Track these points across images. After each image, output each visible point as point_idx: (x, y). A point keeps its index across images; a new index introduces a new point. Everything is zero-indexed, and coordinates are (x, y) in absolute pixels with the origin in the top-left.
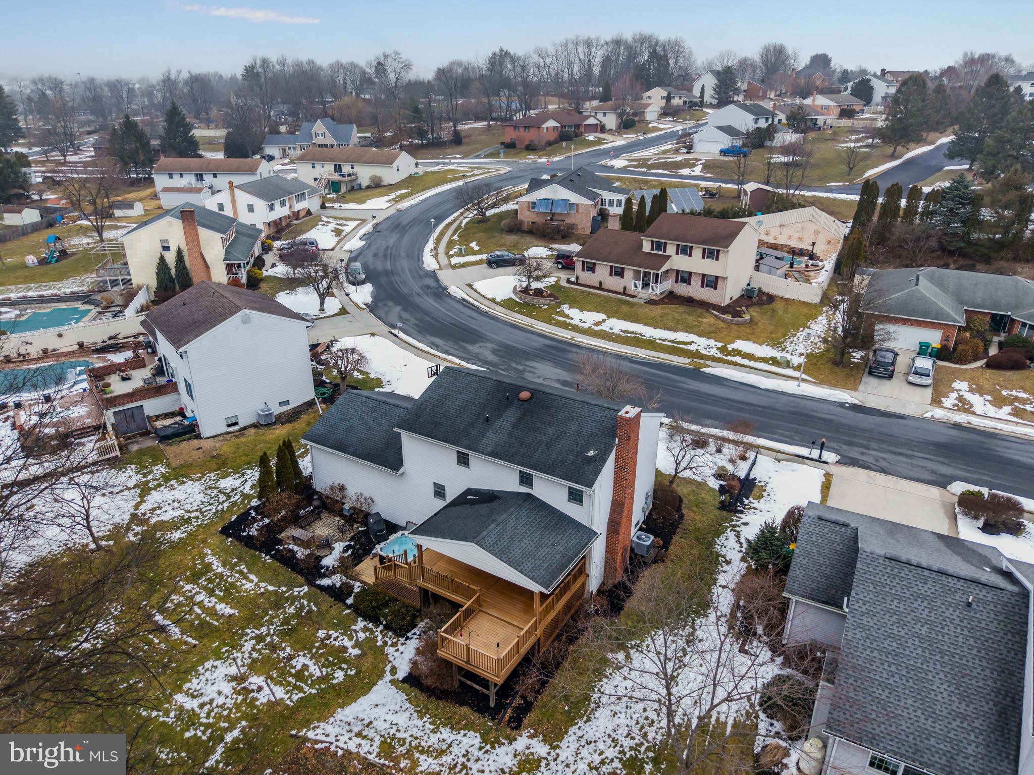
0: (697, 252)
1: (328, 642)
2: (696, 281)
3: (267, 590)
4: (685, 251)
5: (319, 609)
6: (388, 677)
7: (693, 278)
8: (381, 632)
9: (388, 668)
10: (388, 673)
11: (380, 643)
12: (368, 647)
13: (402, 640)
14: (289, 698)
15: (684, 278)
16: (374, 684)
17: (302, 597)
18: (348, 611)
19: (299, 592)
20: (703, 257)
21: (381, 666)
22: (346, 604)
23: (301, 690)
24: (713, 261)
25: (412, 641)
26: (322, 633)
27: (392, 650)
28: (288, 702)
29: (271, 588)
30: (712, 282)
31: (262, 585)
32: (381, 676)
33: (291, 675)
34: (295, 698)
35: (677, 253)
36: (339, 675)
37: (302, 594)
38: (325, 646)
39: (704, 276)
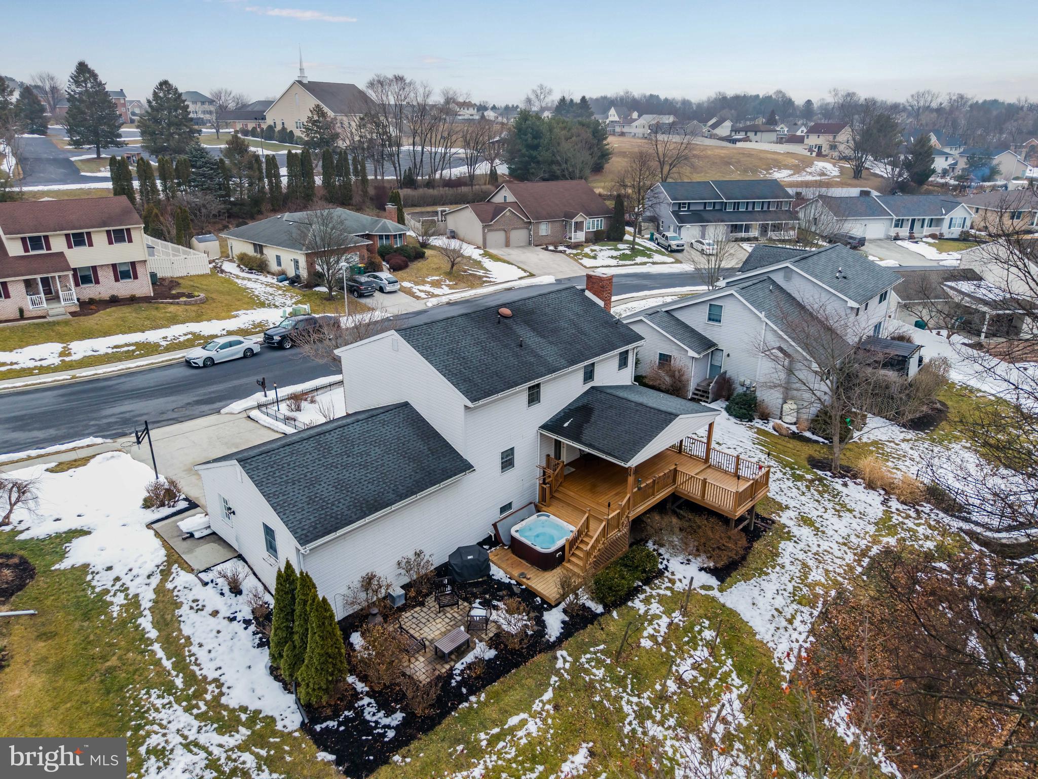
0: (100, 238)
1: (660, 639)
2: (106, 277)
3: (549, 702)
4: (79, 240)
5: (604, 642)
6: (715, 593)
7: (100, 273)
8: (652, 589)
9: (703, 592)
10: (710, 593)
11: (669, 593)
12: (670, 603)
13: (666, 574)
14: (738, 688)
15: (86, 276)
16: (724, 606)
17: (577, 660)
18: (615, 614)
19: (565, 661)
20: (110, 243)
21: (699, 597)
22: (602, 614)
23: (728, 674)
24: (125, 245)
25: (670, 565)
26: (646, 643)
27: (678, 584)
28: (743, 690)
29: (548, 695)
30: (126, 272)
31: (537, 706)
32: (714, 599)
33: (706, 682)
34: (737, 682)
35: (70, 247)
36: (708, 634)
37: (569, 659)
38: (665, 642)
39: (114, 266)
